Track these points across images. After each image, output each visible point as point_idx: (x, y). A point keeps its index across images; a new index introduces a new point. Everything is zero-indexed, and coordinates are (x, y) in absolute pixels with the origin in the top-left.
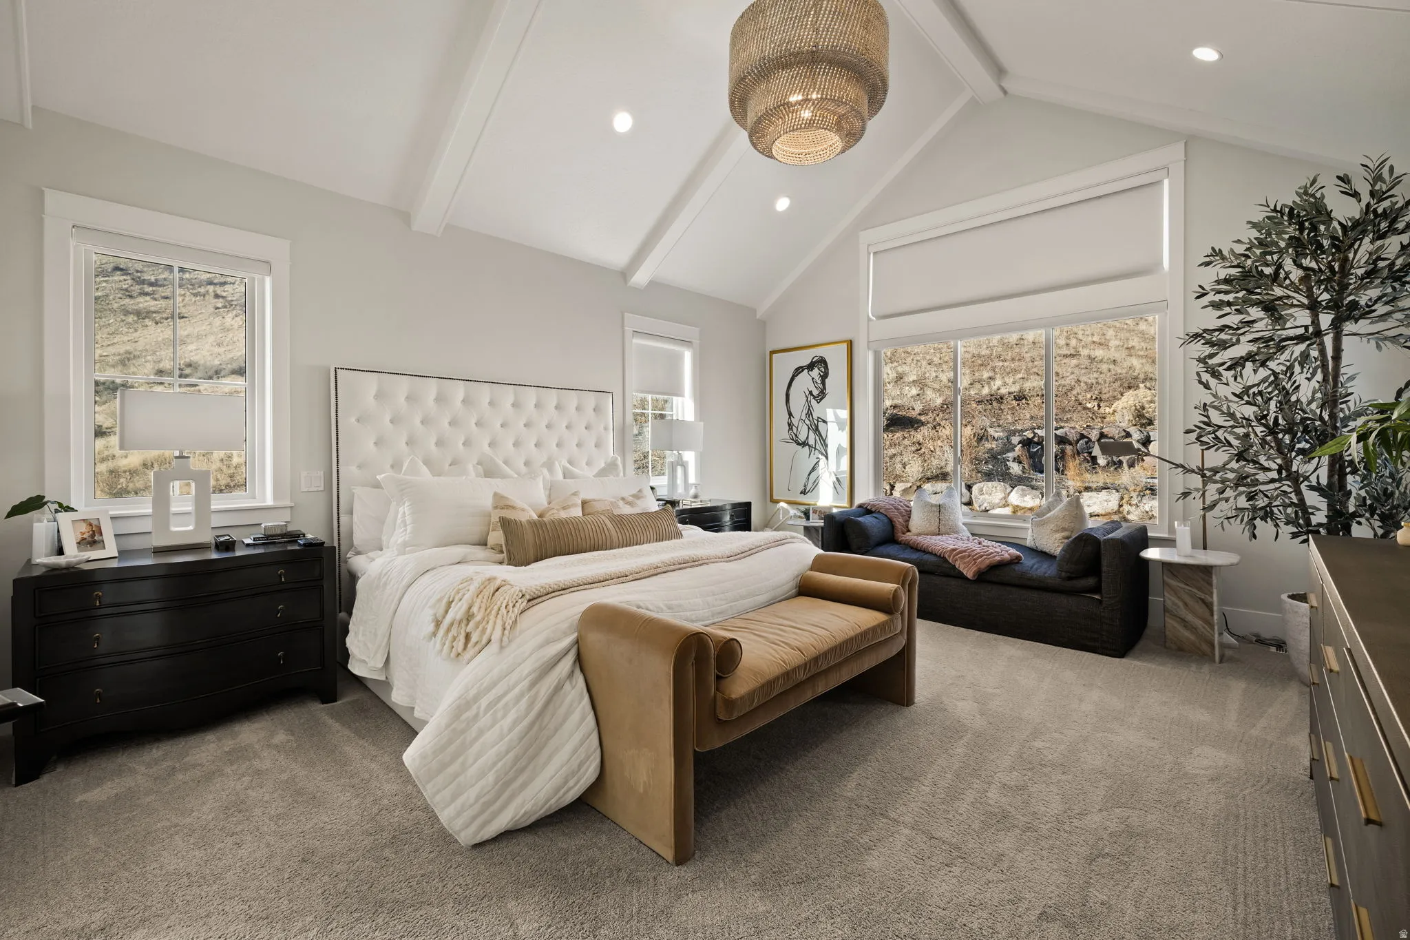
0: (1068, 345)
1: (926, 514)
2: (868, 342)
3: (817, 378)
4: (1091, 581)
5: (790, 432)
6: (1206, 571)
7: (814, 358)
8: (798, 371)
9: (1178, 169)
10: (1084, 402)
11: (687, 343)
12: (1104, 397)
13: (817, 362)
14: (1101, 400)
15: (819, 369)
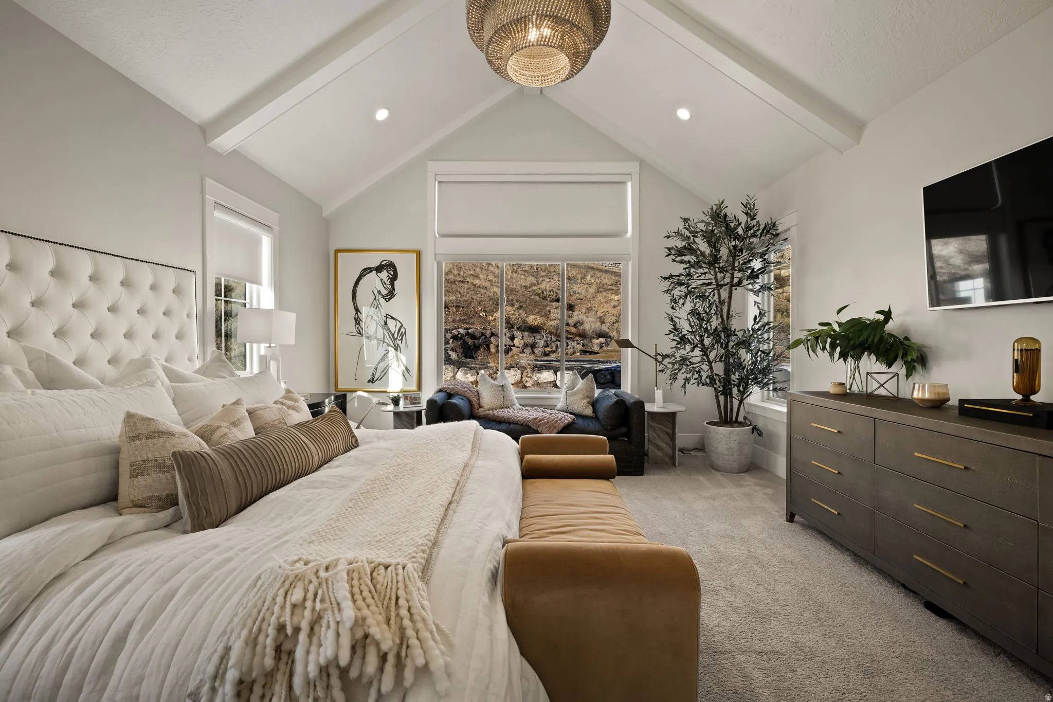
0: (459, 274)
1: (493, 393)
2: (435, 254)
3: (386, 279)
4: (623, 430)
5: (357, 326)
6: (673, 415)
7: (383, 261)
8: (367, 271)
9: (636, 177)
10: (478, 312)
11: (267, 228)
12: (487, 309)
13: (386, 265)
14: (486, 312)
15: (388, 272)
